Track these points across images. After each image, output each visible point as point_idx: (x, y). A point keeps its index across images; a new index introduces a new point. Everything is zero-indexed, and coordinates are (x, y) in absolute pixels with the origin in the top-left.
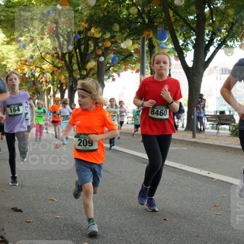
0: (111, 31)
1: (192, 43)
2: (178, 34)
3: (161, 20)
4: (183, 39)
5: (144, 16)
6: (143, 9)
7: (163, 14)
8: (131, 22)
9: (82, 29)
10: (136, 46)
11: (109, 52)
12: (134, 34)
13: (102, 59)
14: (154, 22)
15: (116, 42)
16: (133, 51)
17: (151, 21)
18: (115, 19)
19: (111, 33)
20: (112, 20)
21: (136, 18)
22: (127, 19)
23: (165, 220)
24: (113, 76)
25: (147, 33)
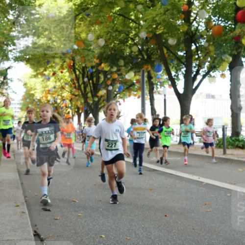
0: (117, 65)
1: (183, 73)
2: (170, 67)
3: (157, 56)
4: (175, 71)
5: (144, 53)
6: (142, 48)
7: (159, 51)
8: (133, 58)
9: (94, 64)
10: (138, 77)
11: (116, 82)
12: (136, 68)
13: (110, 88)
14: (152, 58)
15: (121, 74)
16: (135, 81)
17: (149, 57)
18: (120, 56)
19: (117, 67)
20: (118, 57)
21: (137, 55)
22: (130, 55)
23: (166, 216)
24: (119, 102)
25: (146, 67)
